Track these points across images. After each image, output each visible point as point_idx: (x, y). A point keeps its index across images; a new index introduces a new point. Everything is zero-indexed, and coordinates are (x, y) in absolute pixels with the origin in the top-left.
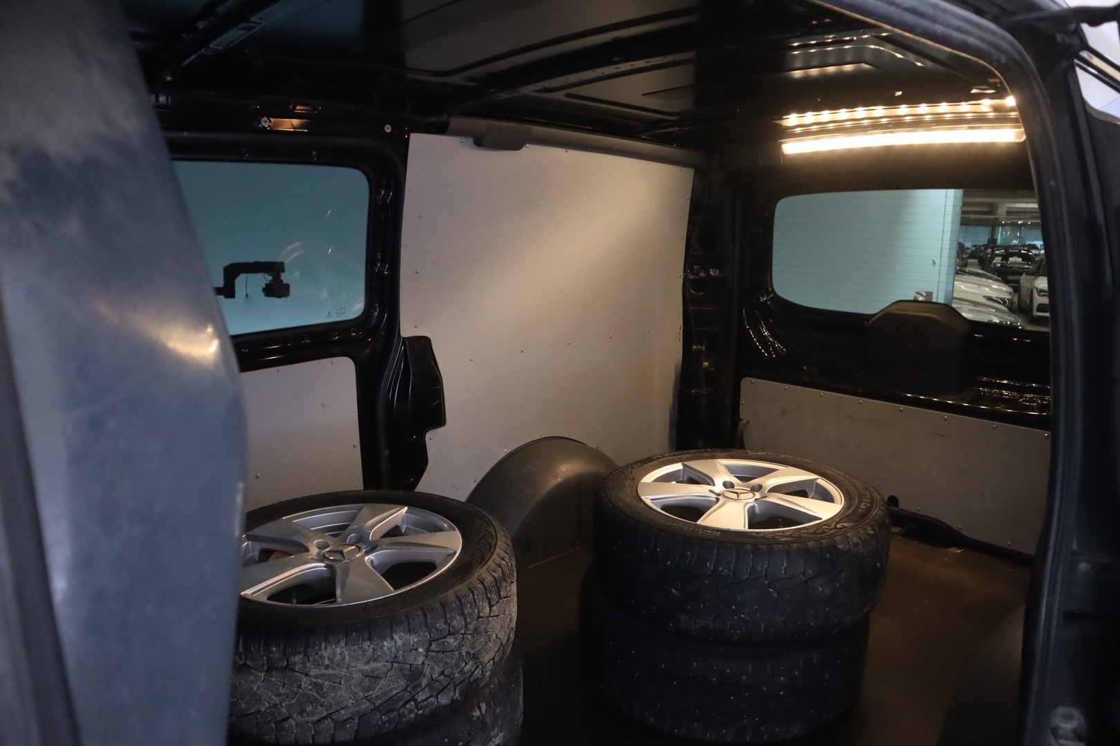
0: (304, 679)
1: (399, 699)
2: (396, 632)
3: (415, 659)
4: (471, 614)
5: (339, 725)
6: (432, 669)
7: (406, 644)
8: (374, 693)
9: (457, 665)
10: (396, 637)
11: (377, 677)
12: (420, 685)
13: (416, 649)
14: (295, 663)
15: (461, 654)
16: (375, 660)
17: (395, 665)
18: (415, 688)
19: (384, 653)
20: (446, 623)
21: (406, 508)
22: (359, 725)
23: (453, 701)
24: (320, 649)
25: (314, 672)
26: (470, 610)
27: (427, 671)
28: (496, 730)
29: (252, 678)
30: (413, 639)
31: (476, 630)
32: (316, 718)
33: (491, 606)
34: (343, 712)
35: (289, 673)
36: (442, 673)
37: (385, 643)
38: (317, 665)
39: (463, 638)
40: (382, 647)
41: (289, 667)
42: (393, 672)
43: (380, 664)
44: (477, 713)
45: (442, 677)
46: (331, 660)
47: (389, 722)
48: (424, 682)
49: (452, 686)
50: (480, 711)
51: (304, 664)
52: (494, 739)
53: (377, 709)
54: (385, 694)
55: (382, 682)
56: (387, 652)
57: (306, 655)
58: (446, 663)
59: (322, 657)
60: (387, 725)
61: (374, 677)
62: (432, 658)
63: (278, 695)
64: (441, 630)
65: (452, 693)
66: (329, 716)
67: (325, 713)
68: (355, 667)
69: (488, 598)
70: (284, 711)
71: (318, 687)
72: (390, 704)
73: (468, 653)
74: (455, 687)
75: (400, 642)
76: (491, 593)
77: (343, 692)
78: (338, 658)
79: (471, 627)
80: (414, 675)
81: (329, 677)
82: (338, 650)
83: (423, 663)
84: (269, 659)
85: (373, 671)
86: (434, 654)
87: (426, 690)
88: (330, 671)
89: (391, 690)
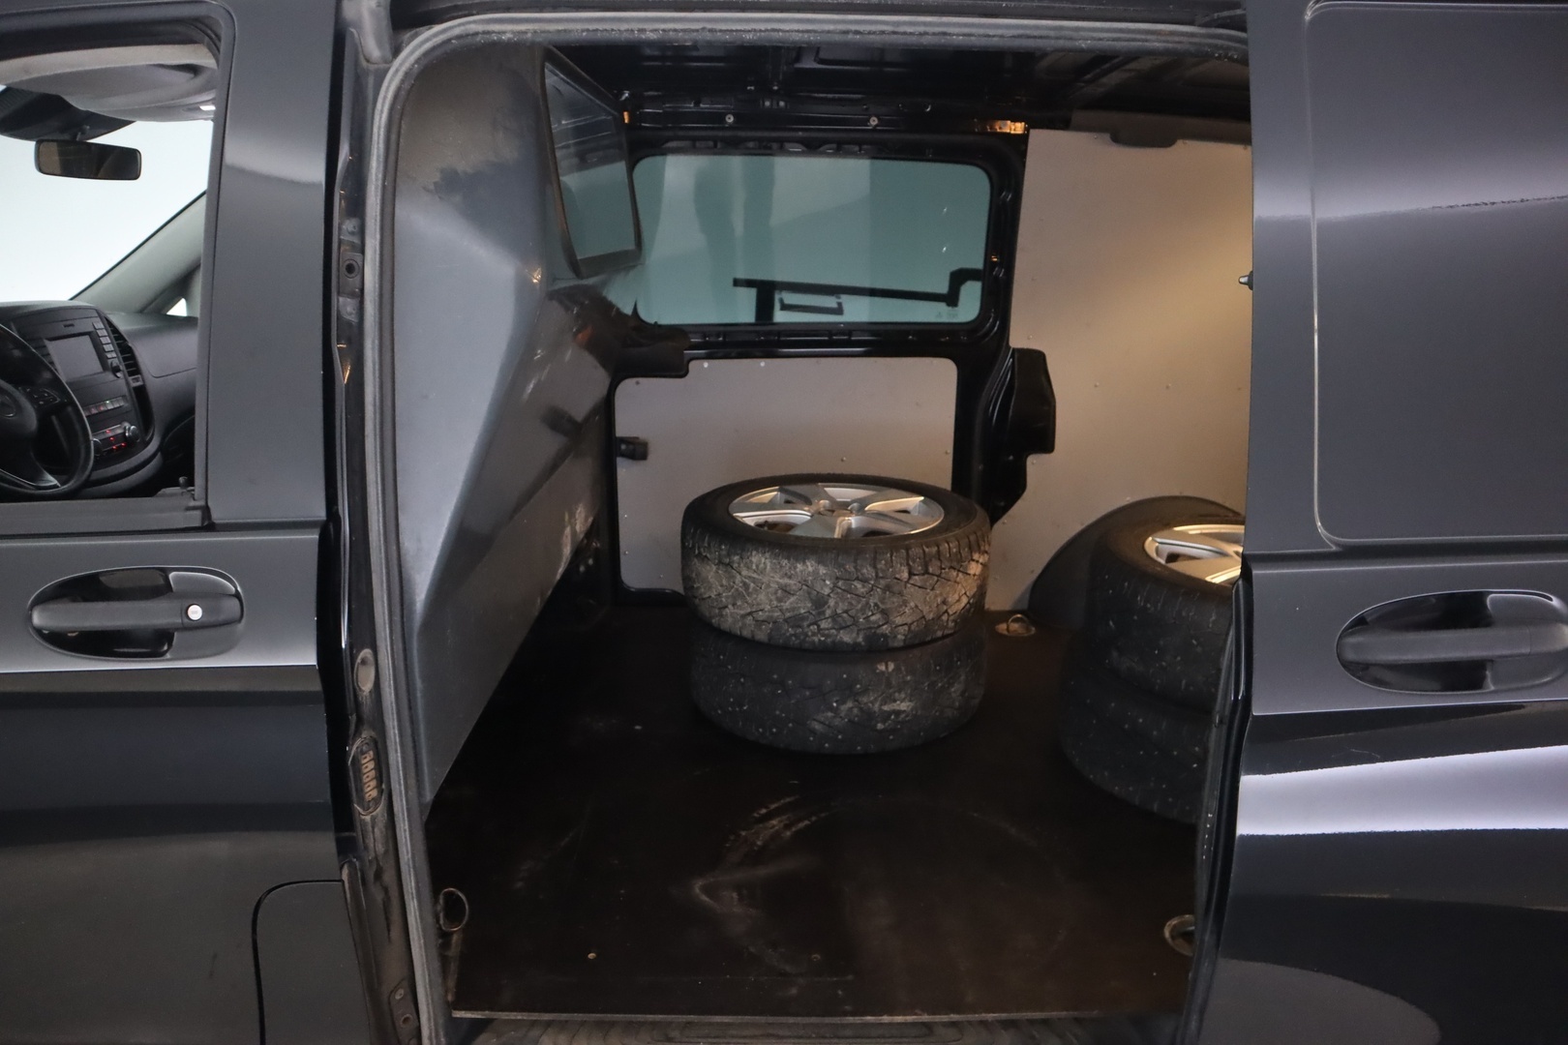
0: (738, 576)
1: (807, 618)
2: (808, 559)
3: (822, 589)
4: (883, 571)
5: (759, 623)
6: (836, 603)
7: (815, 573)
8: (786, 605)
9: (863, 610)
10: (808, 564)
11: (789, 593)
12: (824, 613)
13: (824, 581)
14: (733, 562)
15: (867, 603)
16: (790, 577)
17: (804, 587)
18: (819, 614)
19: (796, 573)
20: (855, 568)
21: (922, 498)
22: (772, 630)
23: (856, 645)
24: (751, 555)
25: (745, 572)
26: (884, 567)
27: (832, 602)
28: (903, 696)
29: (708, 568)
30: (822, 570)
31: (888, 588)
32: (742, 612)
33: (911, 574)
34: (760, 613)
35: (730, 569)
36: (846, 612)
37: (799, 566)
38: (749, 568)
39: (872, 590)
40: (795, 568)
41: (730, 565)
42: (801, 592)
43: (791, 582)
44: (882, 667)
45: (845, 615)
46: (757, 566)
47: (795, 635)
48: (828, 613)
49: (856, 629)
50: (887, 667)
51: (739, 564)
52: (898, 702)
53: (786, 620)
54: (793, 609)
55: (792, 599)
56: (799, 574)
57: (742, 558)
58: (850, 604)
59: (751, 562)
60: (794, 638)
61: (786, 591)
62: (837, 593)
63: (722, 586)
64: (850, 573)
65: (854, 635)
66: (750, 614)
67: (749, 610)
68: (773, 577)
69: (908, 564)
70: (724, 600)
71: (746, 586)
72: (796, 621)
73: (876, 605)
74: (859, 630)
75: (810, 569)
76: (914, 562)
77: (762, 597)
78: (762, 565)
79: (883, 582)
80: (820, 603)
81: (754, 580)
82: (763, 560)
83: (829, 595)
84: (720, 555)
85: (786, 586)
86: (839, 591)
87: (829, 620)
88: (755, 575)
89: (799, 608)
